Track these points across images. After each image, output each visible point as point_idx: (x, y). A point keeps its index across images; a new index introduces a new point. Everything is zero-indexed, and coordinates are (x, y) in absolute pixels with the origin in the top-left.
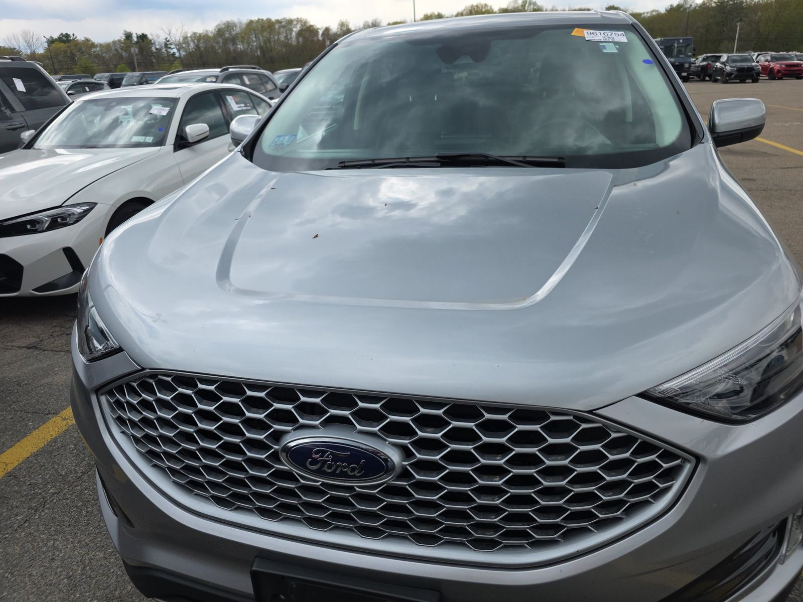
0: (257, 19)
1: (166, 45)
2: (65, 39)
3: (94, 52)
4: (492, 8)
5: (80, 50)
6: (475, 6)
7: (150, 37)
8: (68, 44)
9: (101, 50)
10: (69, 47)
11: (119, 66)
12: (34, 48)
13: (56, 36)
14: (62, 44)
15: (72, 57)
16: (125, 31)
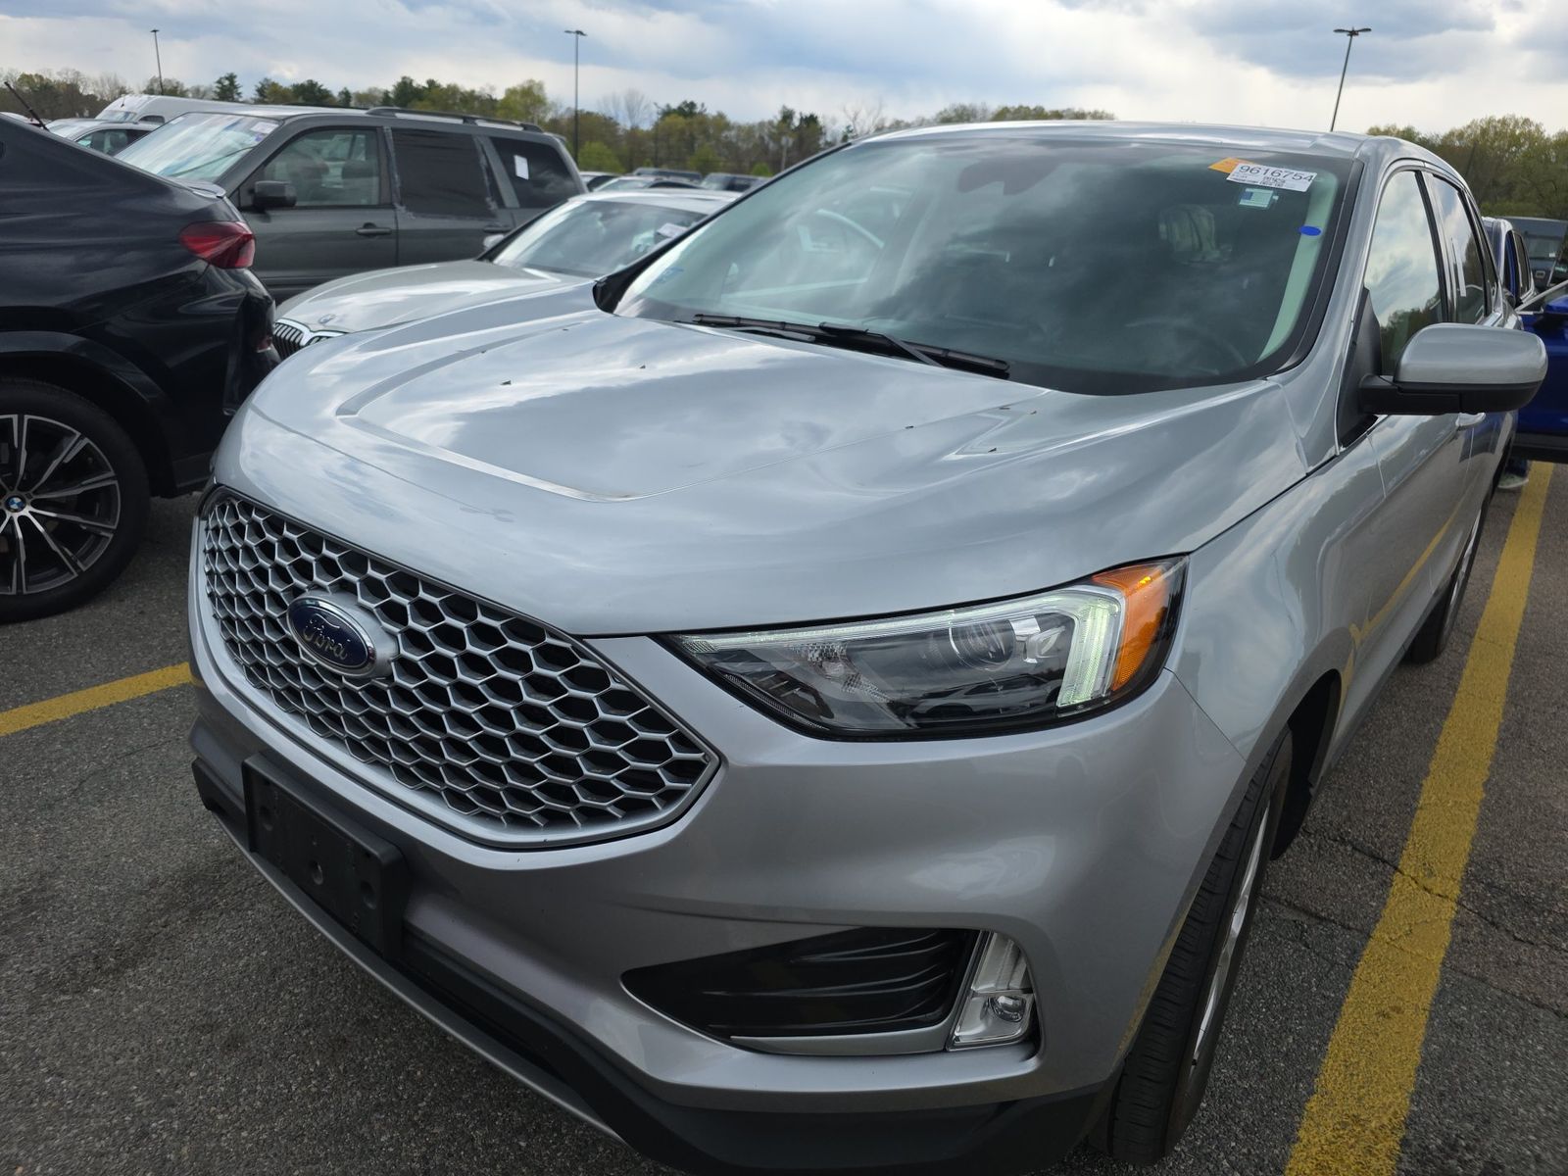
0: (1017, 106)
1: (845, 138)
2: (688, 111)
3: (726, 137)
4: (1542, 129)
5: (705, 132)
6: (1499, 122)
7: (821, 120)
8: (689, 120)
9: (738, 136)
10: (690, 124)
11: (757, 166)
12: (636, 121)
13: (675, 105)
14: (681, 119)
15: (690, 143)
16: (784, 107)
